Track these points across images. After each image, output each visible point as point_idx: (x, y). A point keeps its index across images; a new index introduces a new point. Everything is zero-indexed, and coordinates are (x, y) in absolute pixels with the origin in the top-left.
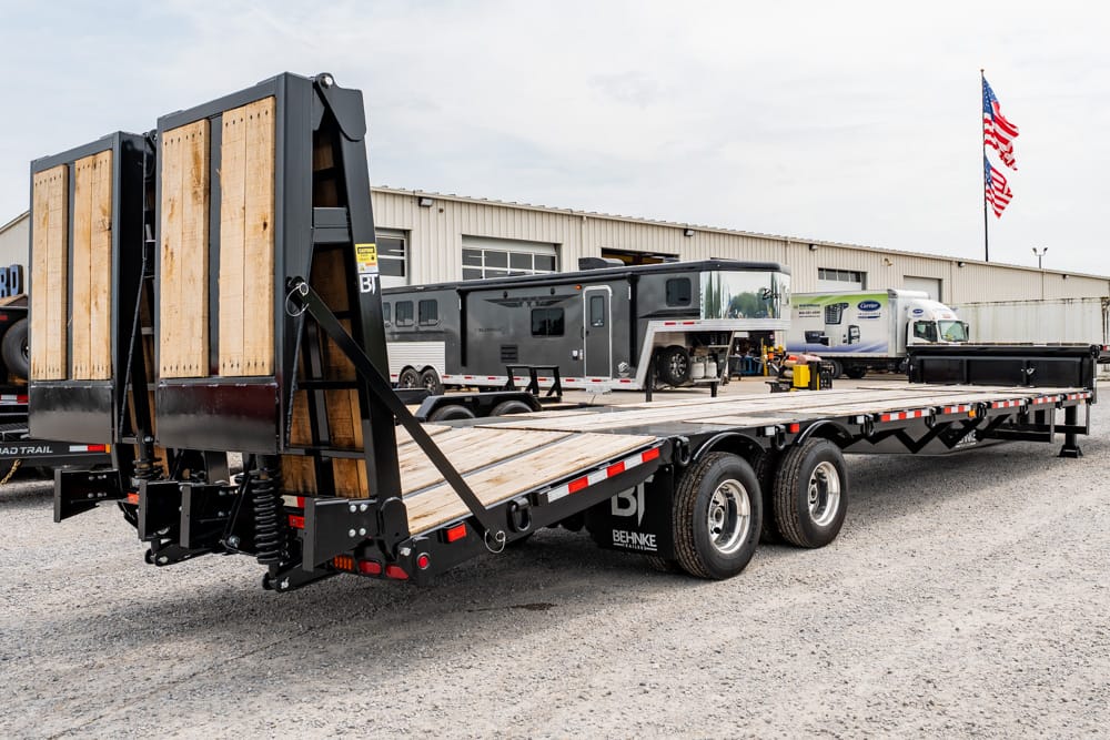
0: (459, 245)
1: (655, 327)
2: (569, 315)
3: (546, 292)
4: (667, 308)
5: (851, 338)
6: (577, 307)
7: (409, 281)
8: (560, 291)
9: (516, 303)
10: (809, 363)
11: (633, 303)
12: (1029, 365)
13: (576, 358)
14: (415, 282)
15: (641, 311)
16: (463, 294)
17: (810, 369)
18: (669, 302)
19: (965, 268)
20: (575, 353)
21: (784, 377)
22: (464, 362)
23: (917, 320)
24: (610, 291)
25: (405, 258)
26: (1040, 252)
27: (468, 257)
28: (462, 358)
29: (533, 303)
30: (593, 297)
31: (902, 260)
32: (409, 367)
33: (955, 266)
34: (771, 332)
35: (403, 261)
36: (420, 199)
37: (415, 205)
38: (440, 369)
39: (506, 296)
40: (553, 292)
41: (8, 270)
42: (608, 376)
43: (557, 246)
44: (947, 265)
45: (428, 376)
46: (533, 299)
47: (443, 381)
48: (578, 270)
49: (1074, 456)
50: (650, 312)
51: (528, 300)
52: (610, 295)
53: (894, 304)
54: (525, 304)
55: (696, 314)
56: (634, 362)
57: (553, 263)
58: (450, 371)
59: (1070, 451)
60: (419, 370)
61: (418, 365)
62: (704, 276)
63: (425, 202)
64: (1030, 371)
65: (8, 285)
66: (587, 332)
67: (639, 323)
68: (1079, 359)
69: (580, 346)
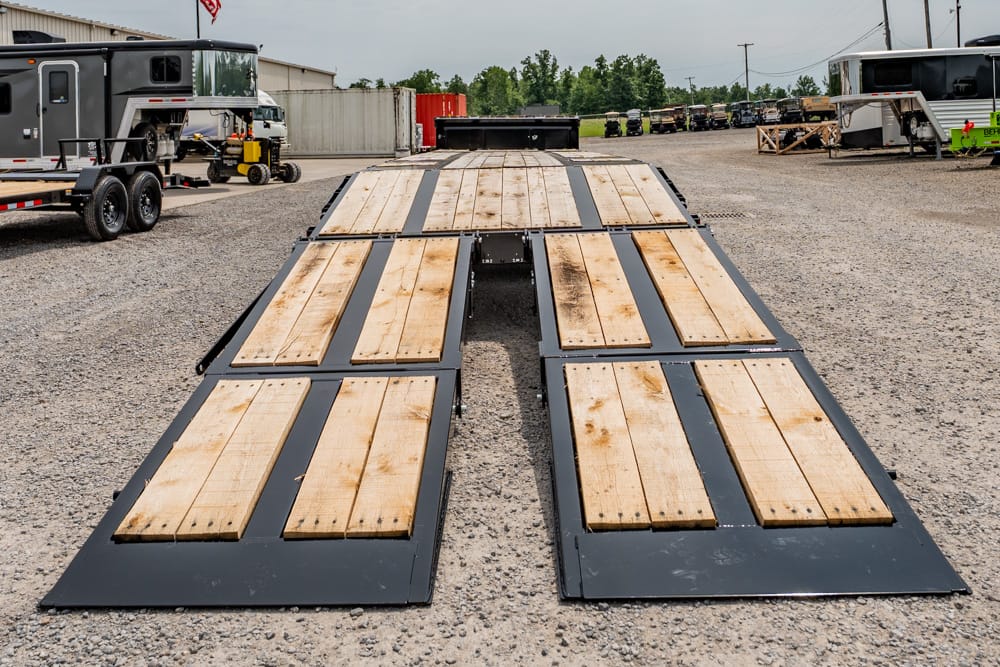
1: (136, 104)
2: (18, 91)
4: (152, 85)
6: (29, 83)
10: (258, 140)
11: (108, 79)
12: (533, 133)
13: (27, 137)
15: (118, 87)
17: (260, 144)
18: (155, 79)
20: (27, 132)
21: (227, 154)
24: (76, 66)
30: (51, 74)
34: (250, 110)
42: (75, 154)
50: (129, 89)
52: (77, 70)
55: (188, 91)
62: (196, 54)
64: (535, 137)
66: (44, 110)
67: (115, 99)
68: (570, 128)
69: (34, 124)
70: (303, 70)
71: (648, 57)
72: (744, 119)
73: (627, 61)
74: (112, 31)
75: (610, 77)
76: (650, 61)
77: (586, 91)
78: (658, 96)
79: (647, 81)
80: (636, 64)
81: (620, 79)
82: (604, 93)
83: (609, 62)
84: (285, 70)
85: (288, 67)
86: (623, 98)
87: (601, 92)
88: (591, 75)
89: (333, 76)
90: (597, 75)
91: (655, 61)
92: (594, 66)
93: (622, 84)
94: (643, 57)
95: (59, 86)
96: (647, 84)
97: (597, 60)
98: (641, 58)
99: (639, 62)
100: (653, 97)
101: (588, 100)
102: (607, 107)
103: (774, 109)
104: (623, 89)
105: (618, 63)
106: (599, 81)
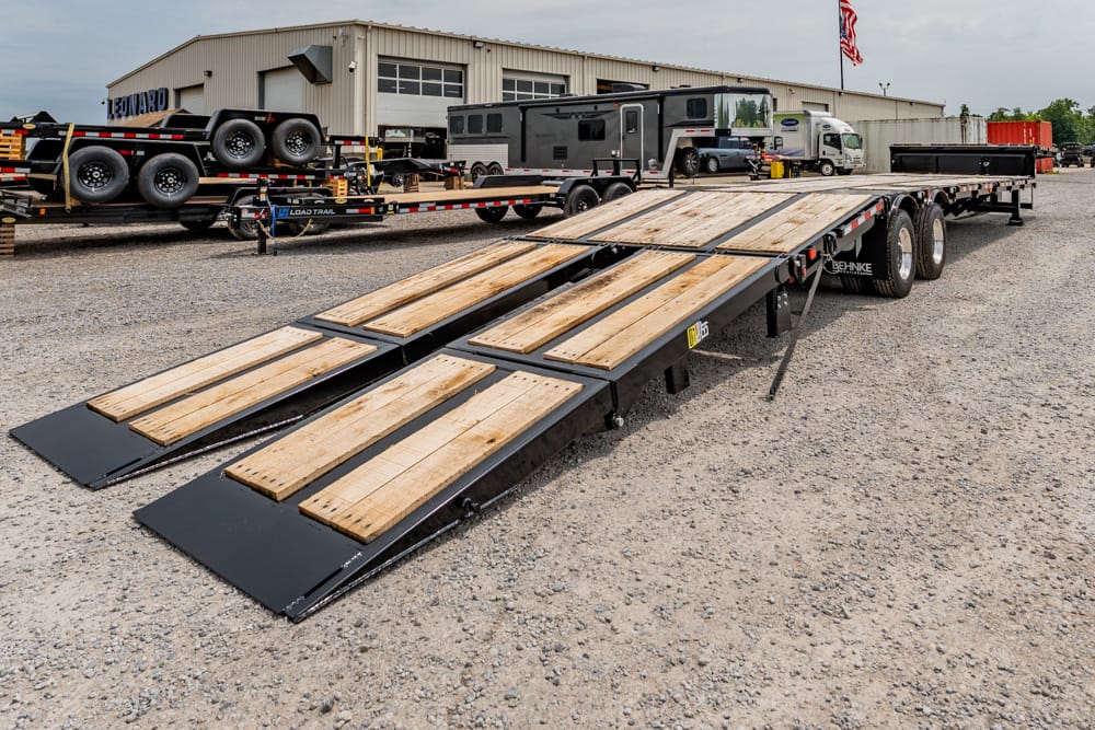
0: (500, 75)
1: (678, 134)
2: (608, 125)
3: (591, 108)
4: (687, 119)
5: (776, 146)
6: (615, 120)
7: (465, 101)
8: (601, 108)
9: (566, 116)
10: (782, 160)
11: (661, 116)
12: (984, 160)
13: (613, 156)
14: (470, 103)
15: (667, 122)
16: (524, 110)
17: (785, 165)
18: (689, 115)
19: (844, 97)
20: (613, 152)
21: (761, 171)
22: (523, 158)
23: (826, 132)
24: (642, 107)
25: (463, 85)
26: (885, 86)
27: (507, 84)
28: (521, 156)
29: (580, 116)
30: (628, 112)
31: (799, 89)
32: (478, 163)
33: (837, 96)
34: (763, 138)
35: (461, 87)
36: (475, 42)
37: (471, 47)
38: (504, 164)
39: (558, 110)
40: (596, 108)
41: (157, 92)
43: (566, 78)
44: (831, 94)
45: (495, 169)
46: (580, 113)
47: (506, 173)
48: (595, 94)
49: (1020, 224)
50: (674, 123)
51: (577, 115)
52: (642, 111)
53: (809, 120)
54: (573, 117)
55: (711, 124)
56: (661, 159)
57: (562, 89)
58: (511, 165)
59: (1017, 222)
60: (487, 164)
61: (486, 161)
62: (717, 97)
63: (478, 44)
64: (987, 164)
65: (156, 102)
66: (624, 138)
67: (665, 131)
68: (1024, 156)
69: (617, 148)
70: (911, 103)
74: (739, 79)
84: (894, 103)
85: (896, 101)
89: (942, 107)
95: (632, 121)
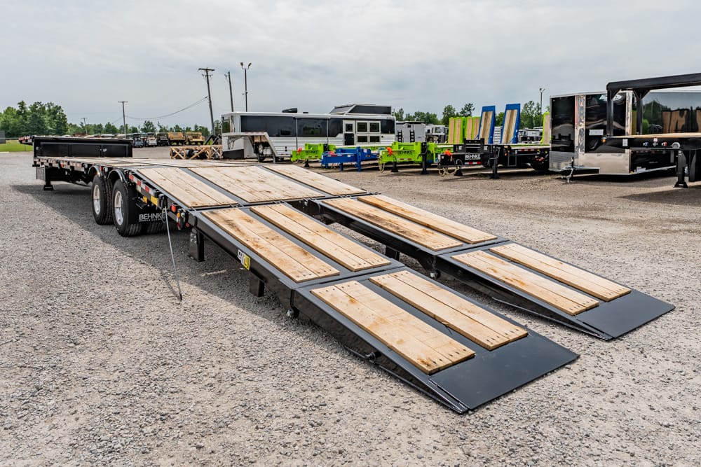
12: (103, 147)
64: (105, 150)
71: (55, 104)
72: (136, 143)
73: (41, 105)
75: (29, 115)
76: (57, 107)
77: (11, 123)
78: (63, 128)
79: (55, 118)
80: (47, 108)
81: (36, 116)
82: (26, 125)
83: (28, 106)
86: (38, 128)
87: (23, 123)
88: (15, 113)
90: (19, 113)
91: (60, 107)
92: (17, 108)
93: (38, 120)
94: (52, 104)
96: (55, 120)
97: (19, 104)
98: (50, 105)
99: (49, 107)
100: (59, 128)
101: (13, 128)
102: (27, 133)
103: (154, 138)
104: (39, 122)
105: (35, 106)
106: (21, 117)
